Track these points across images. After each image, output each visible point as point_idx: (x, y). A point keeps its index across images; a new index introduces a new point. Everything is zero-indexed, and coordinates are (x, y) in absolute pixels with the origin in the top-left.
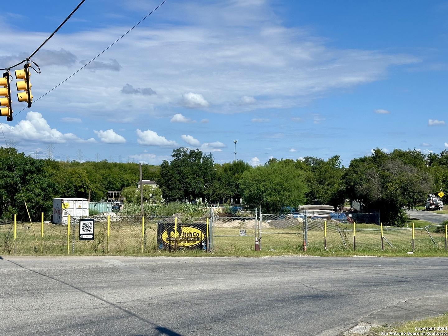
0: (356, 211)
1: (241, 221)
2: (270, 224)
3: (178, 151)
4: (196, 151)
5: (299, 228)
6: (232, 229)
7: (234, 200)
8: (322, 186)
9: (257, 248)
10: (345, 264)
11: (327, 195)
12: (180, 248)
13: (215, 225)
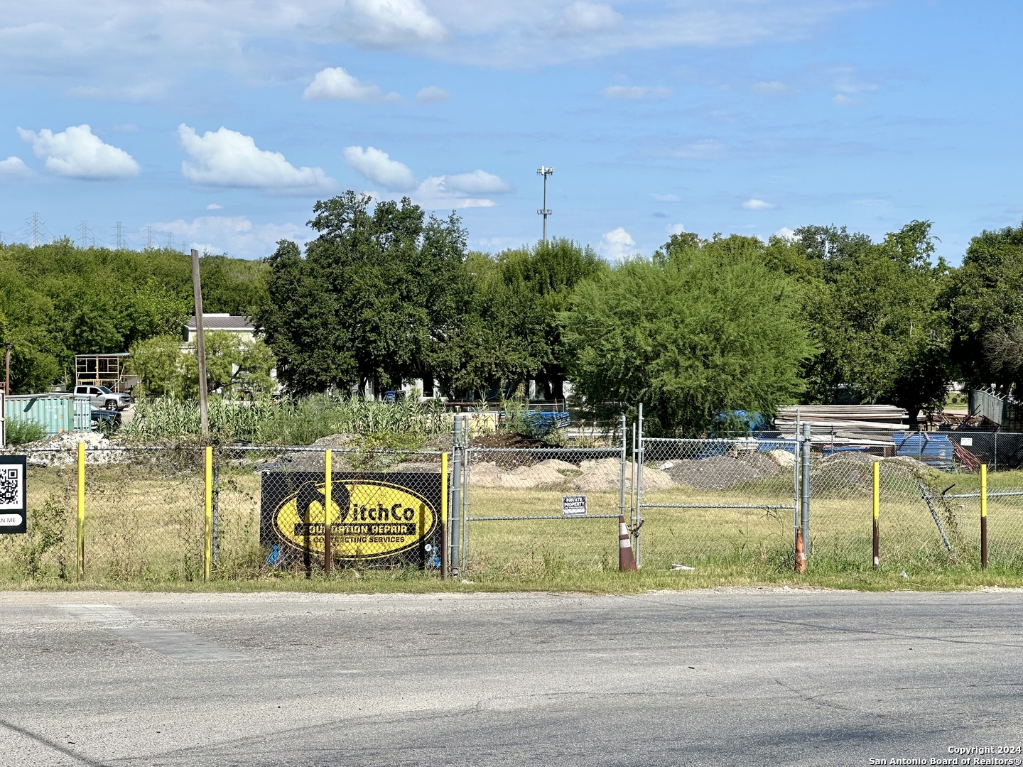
0: (986, 424)
1: (565, 465)
2: (674, 473)
3: (335, 205)
4: (399, 207)
5: (778, 489)
6: (535, 494)
7: (542, 388)
8: (863, 334)
9: (626, 560)
10: (949, 618)
11: (880, 369)
12: (343, 563)
13: (473, 479)
